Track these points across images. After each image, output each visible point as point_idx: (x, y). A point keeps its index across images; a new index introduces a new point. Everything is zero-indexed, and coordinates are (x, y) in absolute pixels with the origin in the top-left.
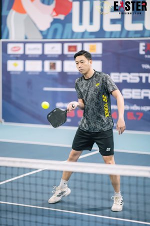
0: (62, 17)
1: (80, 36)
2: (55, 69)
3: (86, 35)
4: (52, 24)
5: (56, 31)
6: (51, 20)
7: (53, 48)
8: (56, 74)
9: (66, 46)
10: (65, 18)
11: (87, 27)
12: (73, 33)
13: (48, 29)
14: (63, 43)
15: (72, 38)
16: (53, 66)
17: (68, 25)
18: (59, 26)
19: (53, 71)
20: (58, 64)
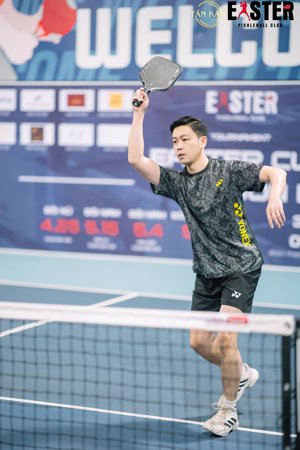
0: (55, 38)
1: (91, 76)
2: (41, 139)
3: (103, 75)
4: (36, 51)
5: (43, 65)
6: (34, 43)
7: (38, 98)
8: (44, 149)
9: (64, 94)
10: (63, 40)
11: (104, 59)
12: (77, 70)
13: (29, 62)
14: (57, 89)
15: (75, 79)
16: (38, 134)
17: (67, 55)
18: (50, 57)
19: (37, 143)
20: (49, 129)
